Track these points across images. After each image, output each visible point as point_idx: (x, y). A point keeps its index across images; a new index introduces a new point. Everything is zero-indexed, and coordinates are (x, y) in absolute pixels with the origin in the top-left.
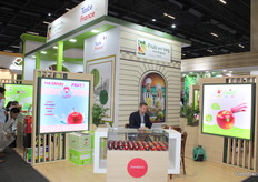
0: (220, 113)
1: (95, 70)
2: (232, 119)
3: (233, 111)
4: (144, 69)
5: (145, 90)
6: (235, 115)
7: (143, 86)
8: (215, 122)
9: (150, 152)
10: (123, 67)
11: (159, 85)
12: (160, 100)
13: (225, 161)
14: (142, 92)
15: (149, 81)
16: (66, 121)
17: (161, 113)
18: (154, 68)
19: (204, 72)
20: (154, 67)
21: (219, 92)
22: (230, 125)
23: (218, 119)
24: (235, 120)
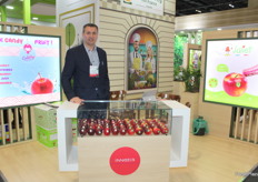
0: (228, 76)
1: (70, 25)
2: (244, 84)
3: (246, 74)
4: (131, 23)
5: (132, 49)
6: (248, 79)
7: (130, 43)
8: (221, 88)
9: (144, 137)
10: (105, 19)
11: (149, 43)
12: (151, 62)
13: (231, 136)
14: (129, 51)
15: (137, 37)
16: (29, 90)
17: (152, 77)
18: (144, 22)
19: (196, 31)
20: (144, 20)
21: (228, 49)
22: (241, 92)
23: (226, 84)
24: (248, 85)
